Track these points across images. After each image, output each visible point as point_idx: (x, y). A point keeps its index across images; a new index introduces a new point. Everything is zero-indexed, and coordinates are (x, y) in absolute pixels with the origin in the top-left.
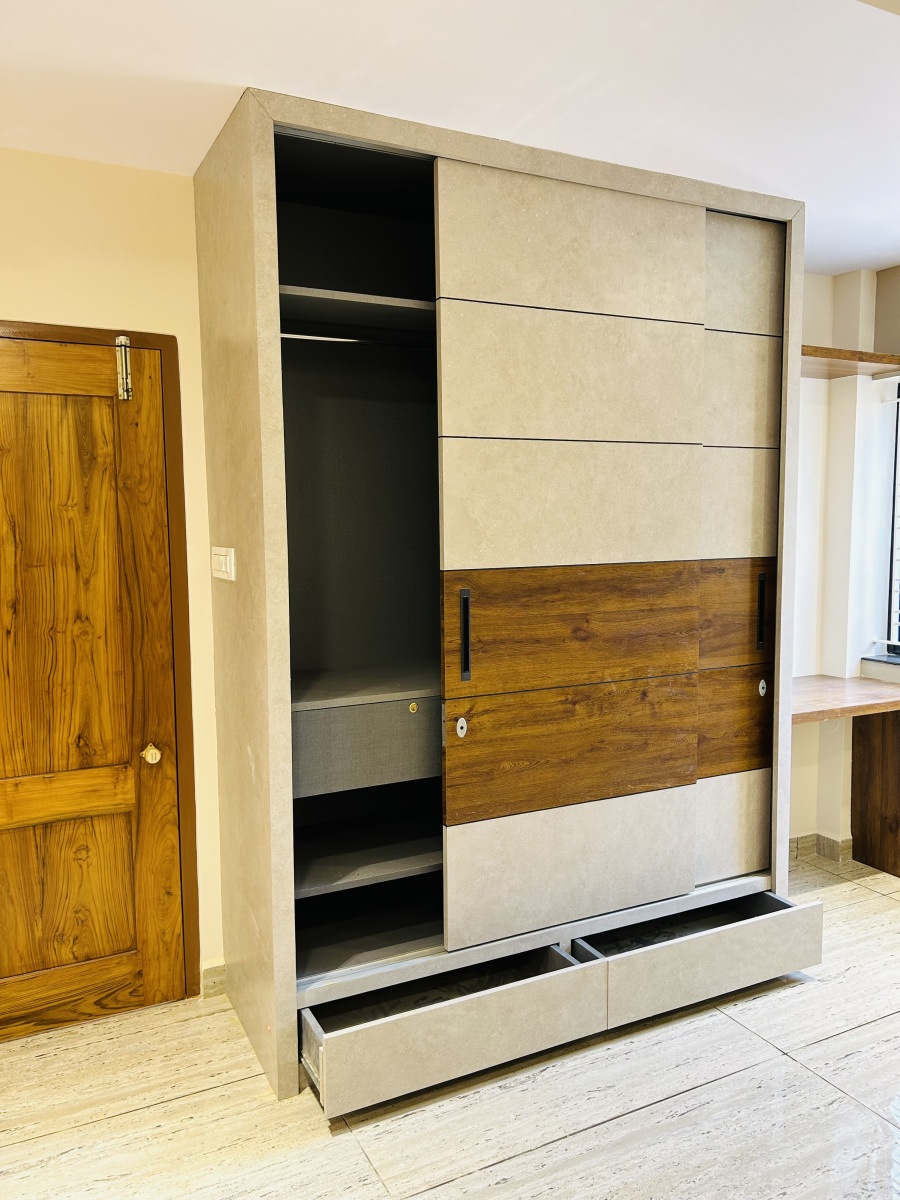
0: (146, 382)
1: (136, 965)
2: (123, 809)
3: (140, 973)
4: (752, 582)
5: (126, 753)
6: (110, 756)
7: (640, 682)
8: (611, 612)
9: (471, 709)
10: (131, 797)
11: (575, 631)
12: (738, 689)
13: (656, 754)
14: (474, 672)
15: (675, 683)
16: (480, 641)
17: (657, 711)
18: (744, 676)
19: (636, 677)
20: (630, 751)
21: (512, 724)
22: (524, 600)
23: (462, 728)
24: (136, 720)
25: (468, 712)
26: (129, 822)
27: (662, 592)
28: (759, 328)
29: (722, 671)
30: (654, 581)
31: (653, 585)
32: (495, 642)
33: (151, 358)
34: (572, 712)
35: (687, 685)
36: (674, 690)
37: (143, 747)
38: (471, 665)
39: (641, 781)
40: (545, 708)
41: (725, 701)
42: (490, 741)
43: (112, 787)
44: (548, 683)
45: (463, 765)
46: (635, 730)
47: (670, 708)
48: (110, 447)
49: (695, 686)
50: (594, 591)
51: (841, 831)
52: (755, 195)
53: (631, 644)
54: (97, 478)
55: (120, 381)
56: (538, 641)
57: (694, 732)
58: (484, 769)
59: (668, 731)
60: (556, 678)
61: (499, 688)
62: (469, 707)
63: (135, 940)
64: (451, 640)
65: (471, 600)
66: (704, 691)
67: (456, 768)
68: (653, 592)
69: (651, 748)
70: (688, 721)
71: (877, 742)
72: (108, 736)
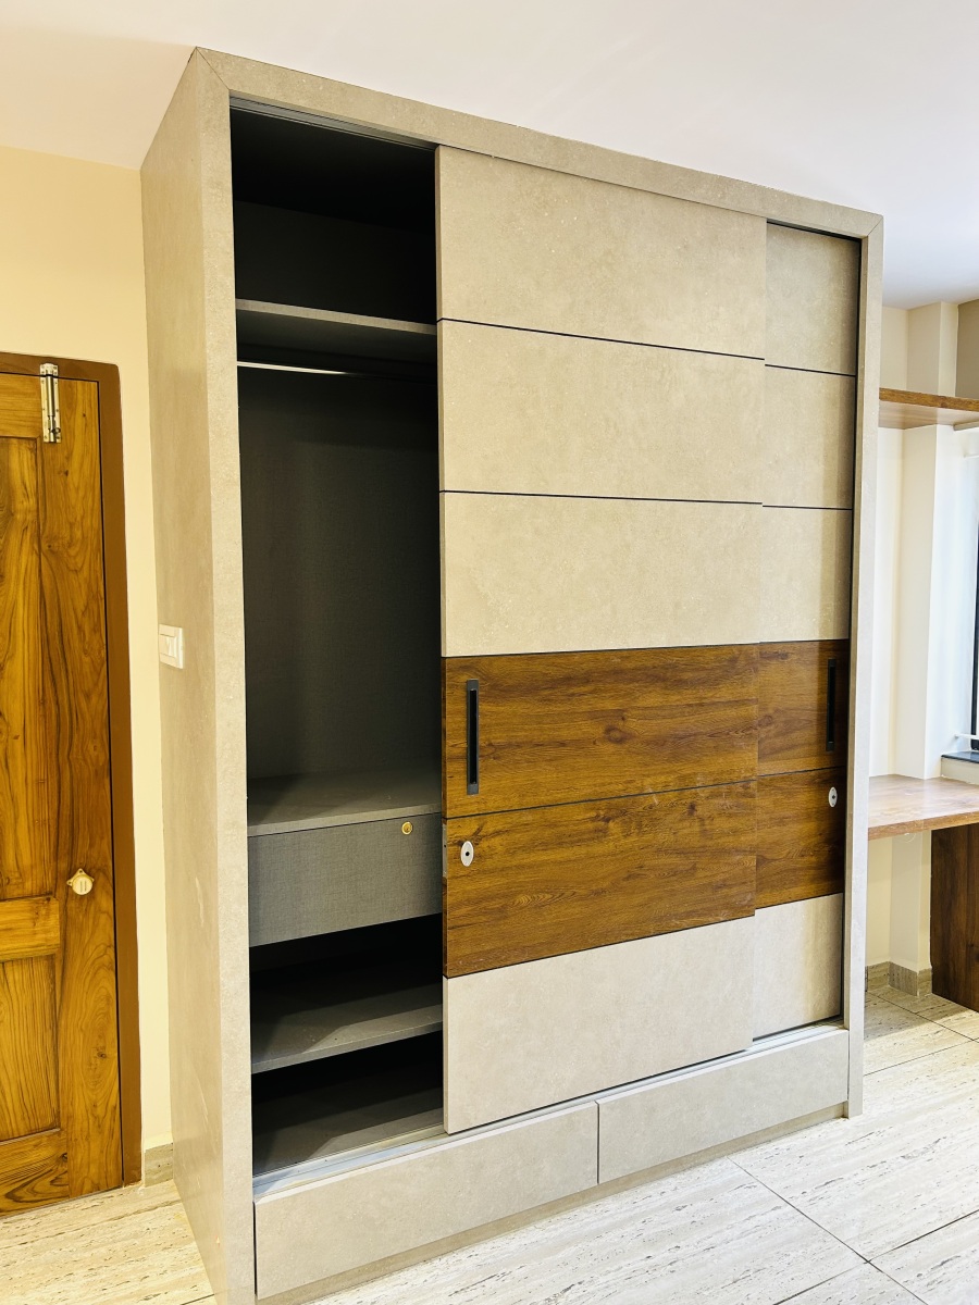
0: (79, 420)
1: (59, 1146)
2: (44, 951)
3: (64, 1157)
4: (820, 669)
5: (49, 882)
6: (28, 885)
7: (687, 792)
8: (651, 708)
9: (479, 830)
10: (55, 936)
11: (609, 730)
12: (804, 799)
13: (705, 881)
14: (484, 782)
15: (729, 794)
16: (490, 745)
17: (708, 827)
18: (811, 783)
19: (683, 786)
20: (675, 878)
21: (530, 847)
22: (546, 692)
23: (467, 854)
24: (61, 841)
25: (476, 834)
26: (52, 967)
27: (714, 683)
28: (829, 365)
29: (786, 777)
30: (704, 669)
31: (703, 674)
32: (510, 745)
33: (85, 392)
34: (605, 832)
35: (744, 795)
36: (728, 802)
37: (71, 874)
38: (480, 775)
39: (689, 914)
40: (571, 827)
41: (788, 814)
42: (502, 870)
43: (30, 924)
44: (575, 796)
45: (468, 900)
46: (680, 852)
47: (722, 824)
48: (32, 501)
49: (752, 796)
50: (632, 681)
51: (919, 960)
52: (825, 204)
53: (674, 746)
54: (14, 540)
55: (45, 419)
56: (563, 744)
57: (751, 852)
58: (495, 904)
59: (722, 852)
60: (584, 789)
61: (515, 802)
62: (477, 827)
63: (57, 1115)
64: (455, 742)
65: (480, 693)
66: (763, 802)
67: (459, 905)
68: (702, 682)
69: (700, 874)
70: (746, 839)
71: (961, 854)
72: (26, 860)
